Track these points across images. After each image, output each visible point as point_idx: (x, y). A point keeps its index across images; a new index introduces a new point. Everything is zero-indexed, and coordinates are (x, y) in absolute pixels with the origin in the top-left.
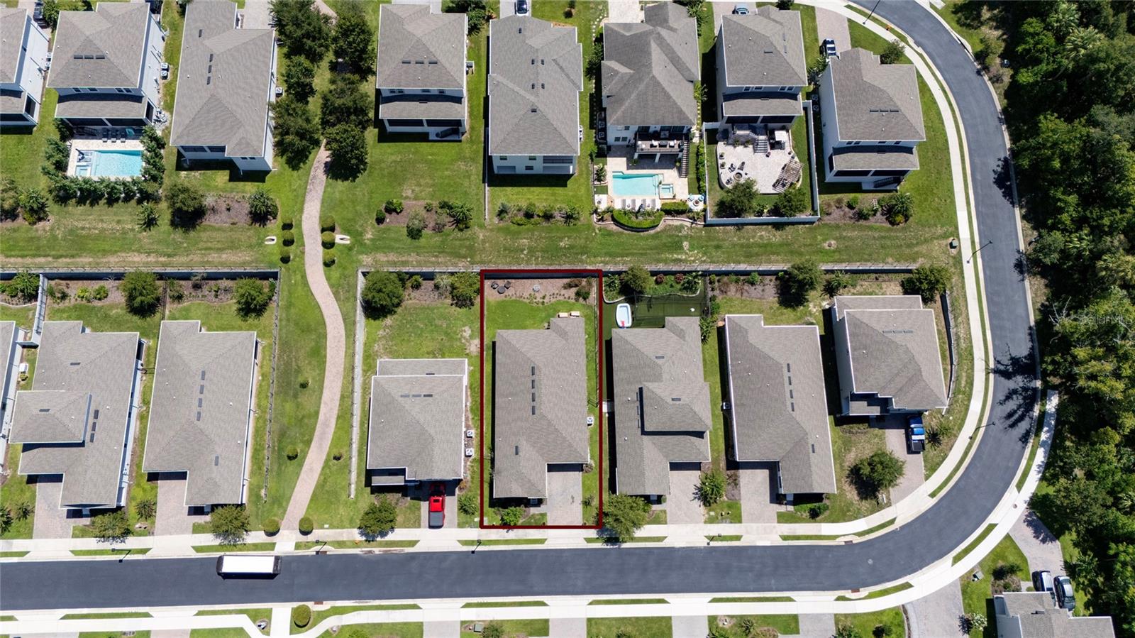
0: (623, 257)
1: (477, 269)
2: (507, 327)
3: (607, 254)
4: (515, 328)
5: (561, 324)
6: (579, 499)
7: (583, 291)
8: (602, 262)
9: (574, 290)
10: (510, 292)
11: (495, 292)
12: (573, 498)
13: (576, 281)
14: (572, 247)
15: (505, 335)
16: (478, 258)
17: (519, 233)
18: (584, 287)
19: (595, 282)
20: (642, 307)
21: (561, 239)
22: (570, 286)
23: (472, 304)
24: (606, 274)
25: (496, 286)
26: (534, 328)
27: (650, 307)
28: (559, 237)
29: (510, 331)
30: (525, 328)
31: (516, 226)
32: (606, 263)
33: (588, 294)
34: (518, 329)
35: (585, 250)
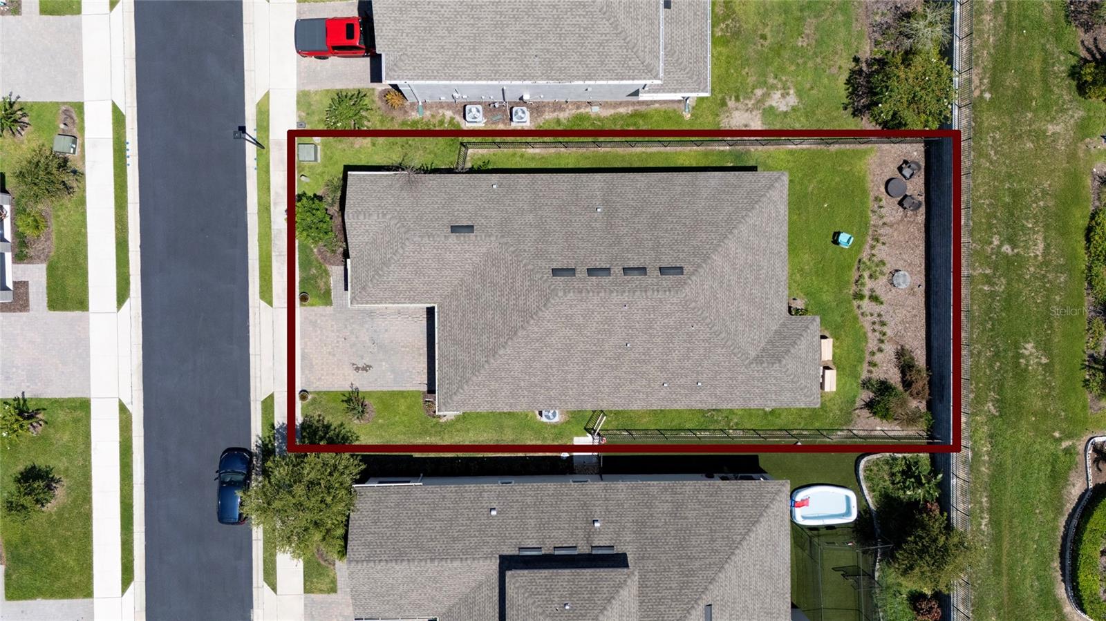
0: (990, 510)
1: (959, 119)
2: (797, 203)
3: (999, 469)
4: (791, 224)
5: (803, 344)
6: (365, 383)
7: (893, 403)
8: (976, 455)
9: (894, 377)
10: (891, 210)
11: (891, 171)
12: (366, 368)
13: (922, 382)
14: (1021, 374)
15: (773, 194)
16: (990, 119)
17: (1064, 231)
18: (903, 403)
19: (917, 432)
20: (847, 554)
21: (1045, 346)
22: (906, 366)
23: (857, 113)
24: (940, 465)
25: (907, 172)
26: (791, 275)
27: (847, 573)
28: (1049, 340)
29: (783, 210)
30: (793, 249)
31: (1084, 223)
32: (973, 467)
33: (886, 415)
34: (792, 232)
35: (1009, 410)
